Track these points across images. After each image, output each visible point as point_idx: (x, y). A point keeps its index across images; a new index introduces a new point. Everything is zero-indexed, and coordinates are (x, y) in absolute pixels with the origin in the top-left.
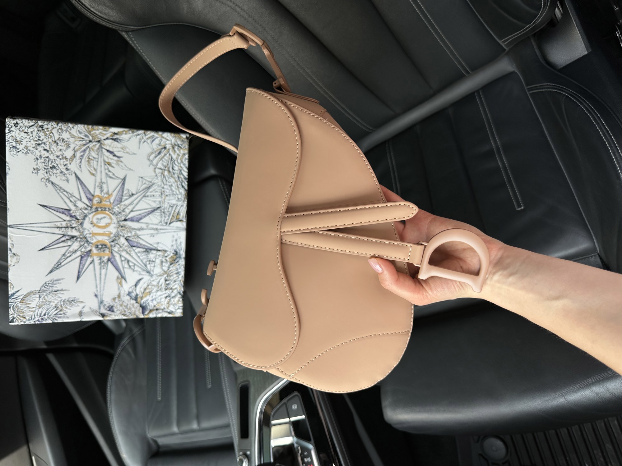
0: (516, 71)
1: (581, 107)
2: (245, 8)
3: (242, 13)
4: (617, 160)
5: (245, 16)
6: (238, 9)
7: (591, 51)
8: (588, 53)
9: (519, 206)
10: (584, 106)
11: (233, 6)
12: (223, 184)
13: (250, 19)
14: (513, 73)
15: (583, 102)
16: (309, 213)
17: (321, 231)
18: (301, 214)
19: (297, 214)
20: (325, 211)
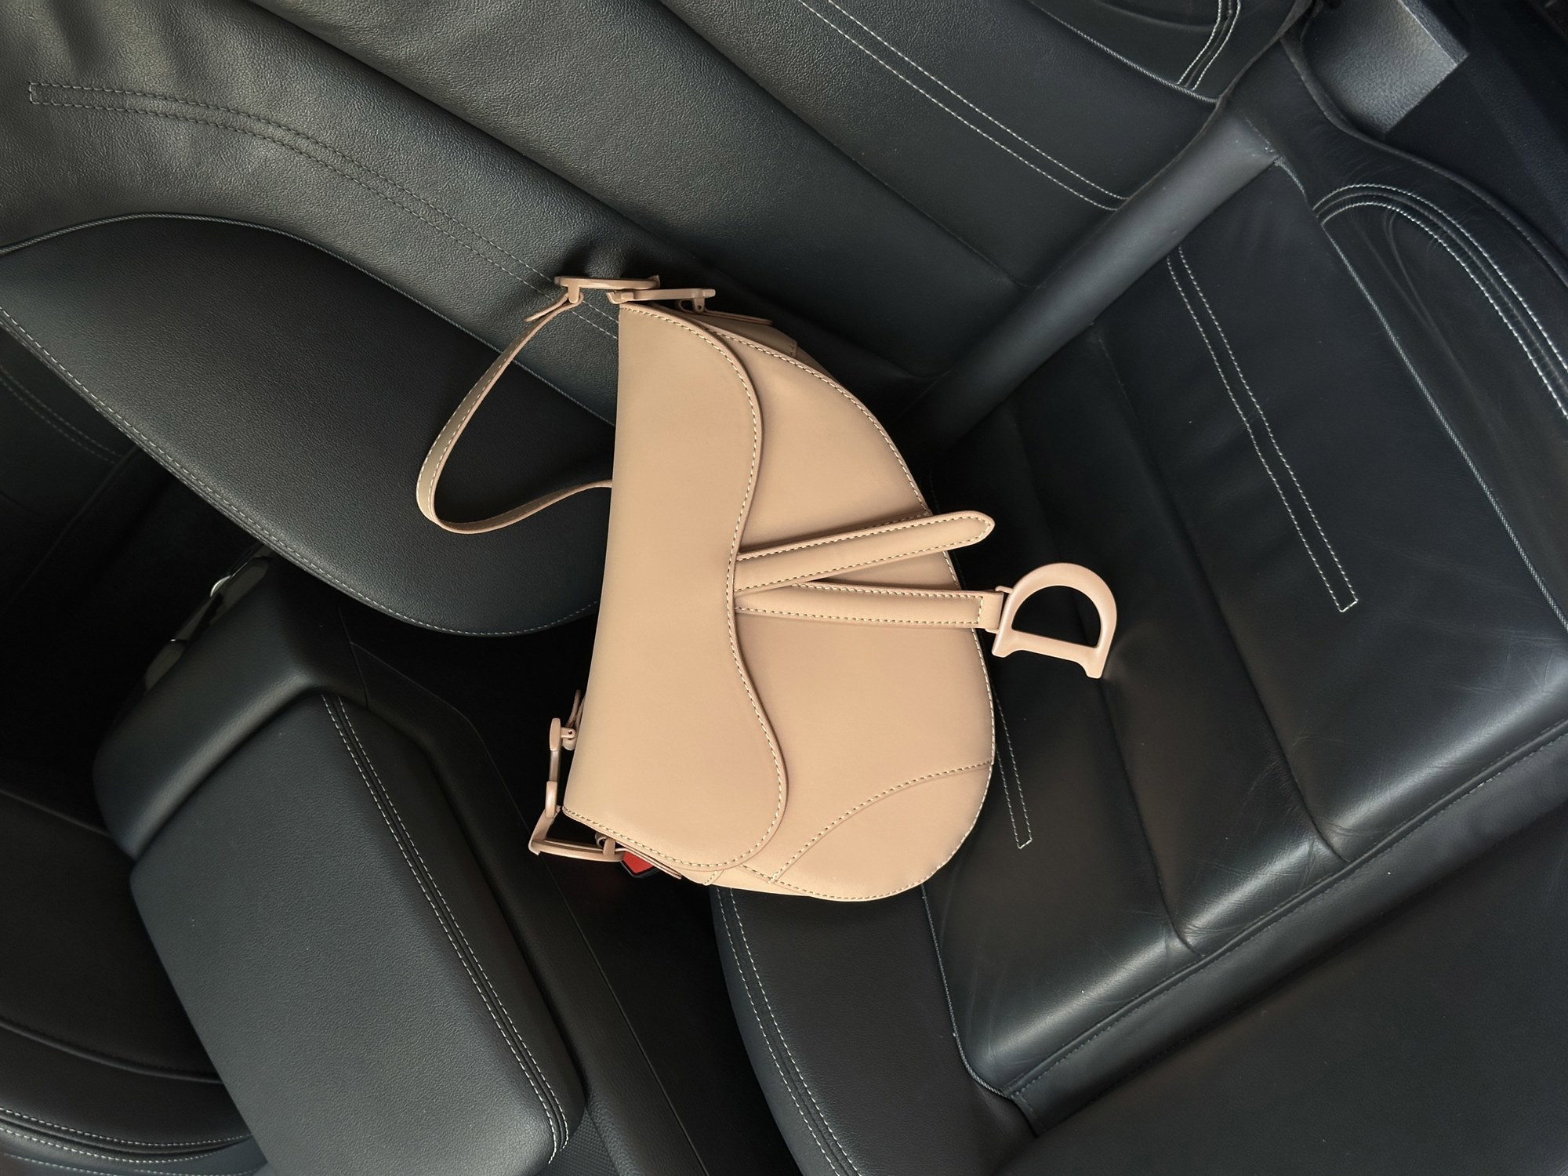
0: (1280, 163)
1: (1436, 240)
2: (327, 137)
3: (321, 154)
4: (1553, 382)
5: (331, 159)
6: (302, 143)
7: (1465, 57)
8: (1460, 67)
9: (1345, 599)
10: (1443, 235)
11: (288, 138)
12: (337, 714)
13: (349, 169)
14: (1270, 170)
15: (1440, 224)
16: (788, 548)
17: (813, 584)
18: (772, 551)
19: (764, 553)
20: (819, 542)
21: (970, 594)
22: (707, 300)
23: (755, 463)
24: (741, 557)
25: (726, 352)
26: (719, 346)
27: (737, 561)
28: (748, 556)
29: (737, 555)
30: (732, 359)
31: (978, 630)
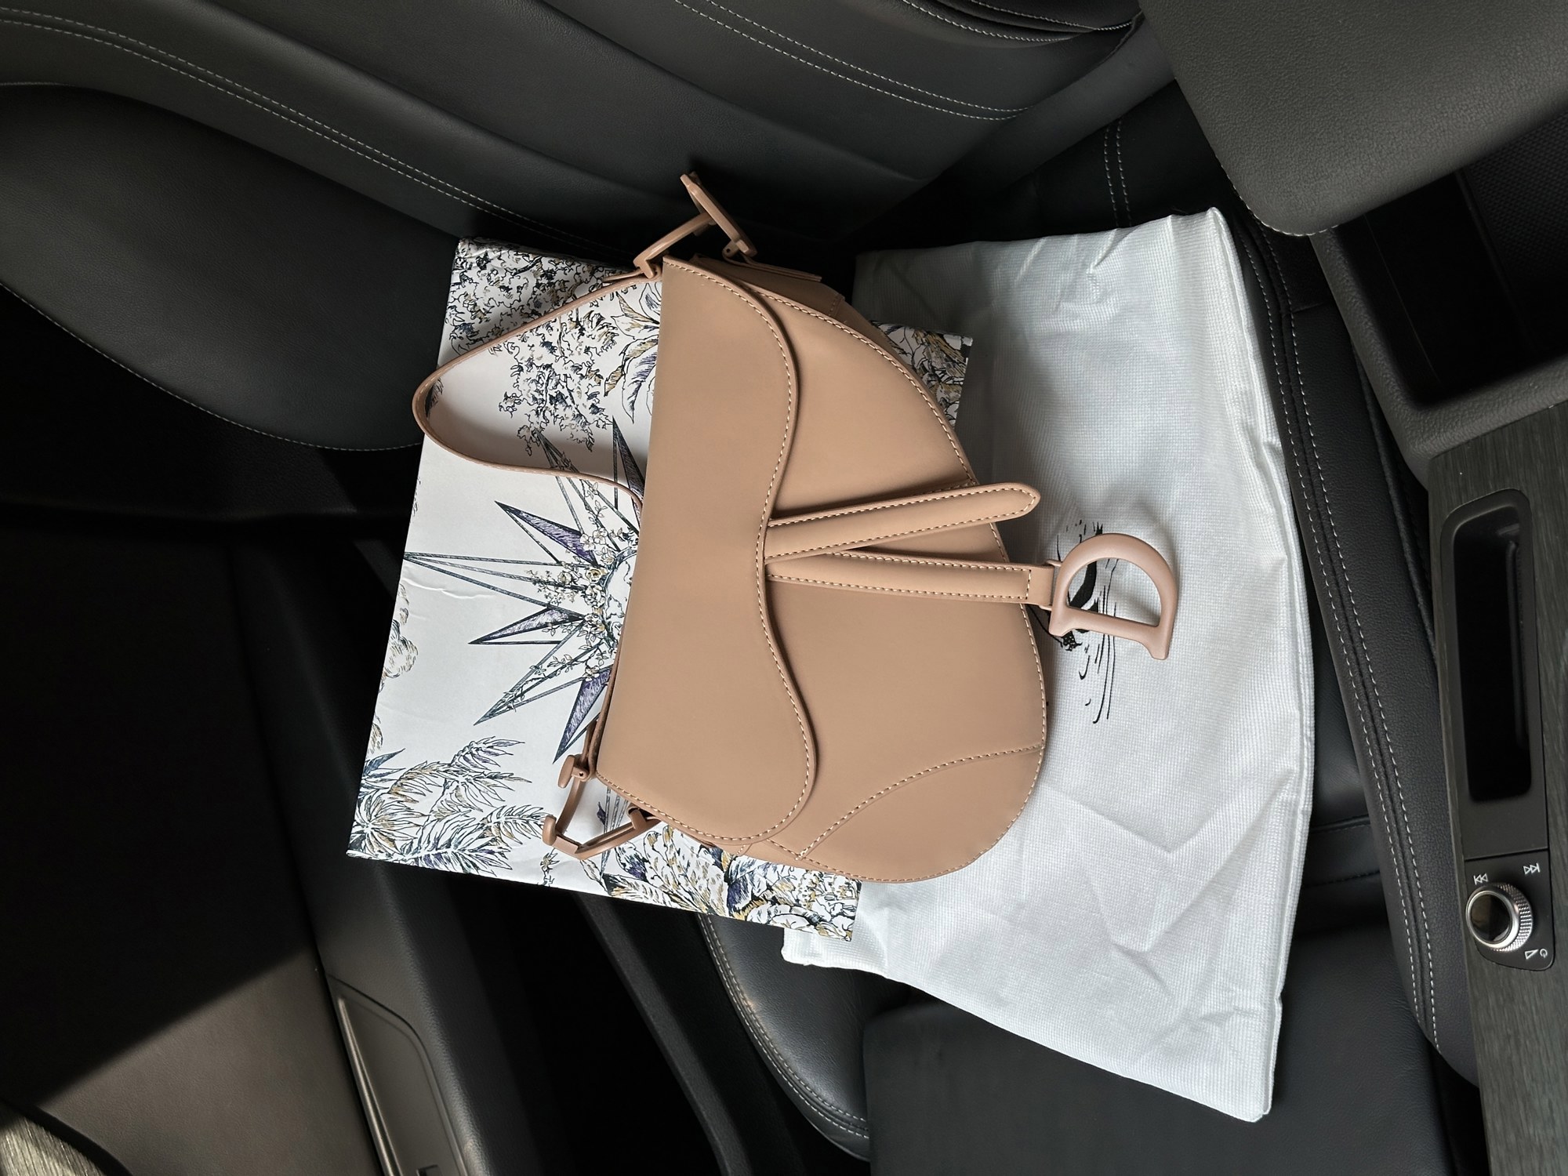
16: (821, 515)
17: (848, 552)
18: (804, 518)
19: (796, 520)
20: (854, 510)
21: (1016, 567)
22: (739, 252)
23: (789, 427)
24: (772, 524)
25: (761, 310)
26: (755, 304)
27: (768, 527)
28: (779, 522)
29: (769, 521)
30: (768, 318)
31: (1028, 606)
